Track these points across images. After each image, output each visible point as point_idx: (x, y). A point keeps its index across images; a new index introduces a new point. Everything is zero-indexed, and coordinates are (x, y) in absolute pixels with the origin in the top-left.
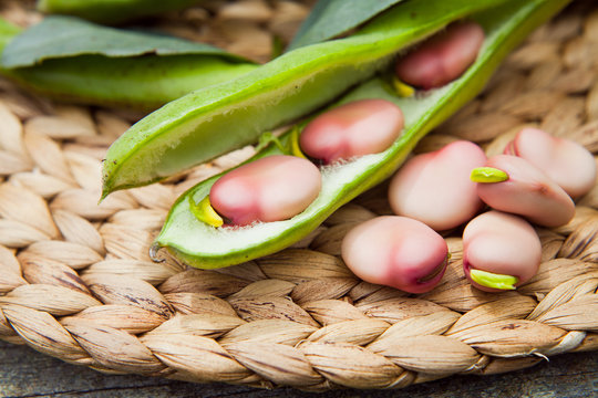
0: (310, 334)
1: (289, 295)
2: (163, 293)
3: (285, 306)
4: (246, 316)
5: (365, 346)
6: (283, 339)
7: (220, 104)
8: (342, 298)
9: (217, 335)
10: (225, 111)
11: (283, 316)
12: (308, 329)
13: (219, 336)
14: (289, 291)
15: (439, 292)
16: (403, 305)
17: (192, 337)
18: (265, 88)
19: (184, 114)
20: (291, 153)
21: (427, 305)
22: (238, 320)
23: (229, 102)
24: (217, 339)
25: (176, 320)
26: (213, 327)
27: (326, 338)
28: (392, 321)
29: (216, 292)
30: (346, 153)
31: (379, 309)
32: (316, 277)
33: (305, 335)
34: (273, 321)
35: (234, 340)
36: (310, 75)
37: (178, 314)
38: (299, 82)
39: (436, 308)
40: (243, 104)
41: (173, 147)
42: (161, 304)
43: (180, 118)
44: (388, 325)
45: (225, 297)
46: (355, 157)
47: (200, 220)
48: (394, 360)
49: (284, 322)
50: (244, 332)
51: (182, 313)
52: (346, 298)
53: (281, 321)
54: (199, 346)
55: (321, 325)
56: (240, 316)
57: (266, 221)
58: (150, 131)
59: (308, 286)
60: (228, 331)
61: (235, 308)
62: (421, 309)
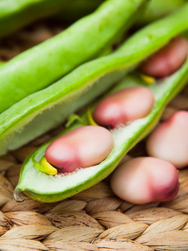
0: (100, 234)
1: (84, 209)
2: (4, 212)
3: (82, 217)
4: (57, 224)
5: (134, 240)
6: (83, 238)
7: (47, 102)
8: (117, 210)
9: (41, 239)
10: (49, 106)
11: (81, 224)
12: (98, 231)
13: (42, 239)
14: (83, 207)
15: (176, 203)
16: (155, 212)
17: (26, 241)
18: (72, 89)
19: (25, 112)
20: (89, 124)
21: (169, 212)
22: (54, 228)
23: (52, 100)
24: (41, 241)
25: (14, 230)
26: (39, 234)
27: (110, 236)
28: (149, 222)
29: (37, 210)
30: (124, 120)
31: (141, 215)
32: (99, 197)
33: (97, 235)
34: (76, 227)
35: (52, 241)
36: (96, 79)
37: (15, 225)
38: (90, 83)
39: (175, 213)
40: (60, 101)
41: (20, 132)
42: (4, 220)
43: (24, 114)
44: (147, 226)
45: (44, 213)
46: (130, 122)
47: (42, 172)
48: (153, 248)
49: (83, 228)
50: (58, 235)
51: (17, 225)
52: (119, 210)
53: (81, 227)
54: (31, 246)
55: (106, 228)
56: (54, 225)
57: (84, 167)
58: (6, 124)
59: (95, 203)
60: (48, 235)
61: (50, 220)
62: (166, 214)
